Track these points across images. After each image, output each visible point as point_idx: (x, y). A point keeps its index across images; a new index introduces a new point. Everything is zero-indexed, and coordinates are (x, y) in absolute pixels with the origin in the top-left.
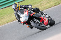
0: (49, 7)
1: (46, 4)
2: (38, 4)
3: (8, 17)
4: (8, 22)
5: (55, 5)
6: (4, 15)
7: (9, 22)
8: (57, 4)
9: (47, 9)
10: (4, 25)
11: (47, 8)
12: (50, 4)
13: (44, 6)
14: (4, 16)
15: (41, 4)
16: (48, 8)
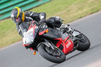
0: (82, 16)
1: (76, 11)
2: (64, 12)
3: (13, 33)
4: (13, 42)
5: (92, 13)
6: (8, 30)
7: (15, 42)
8: (94, 11)
9: (78, 19)
10: (7, 47)
11: (79, 17)
12: (83, 11)
13: (74, 14)
14: (8, 32)
15: (68, 11)
16: (81, 18)
